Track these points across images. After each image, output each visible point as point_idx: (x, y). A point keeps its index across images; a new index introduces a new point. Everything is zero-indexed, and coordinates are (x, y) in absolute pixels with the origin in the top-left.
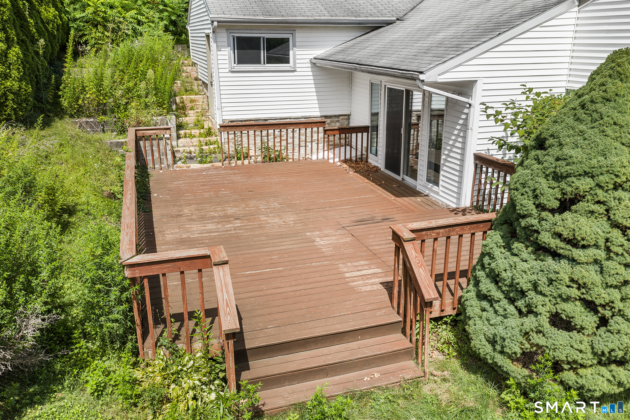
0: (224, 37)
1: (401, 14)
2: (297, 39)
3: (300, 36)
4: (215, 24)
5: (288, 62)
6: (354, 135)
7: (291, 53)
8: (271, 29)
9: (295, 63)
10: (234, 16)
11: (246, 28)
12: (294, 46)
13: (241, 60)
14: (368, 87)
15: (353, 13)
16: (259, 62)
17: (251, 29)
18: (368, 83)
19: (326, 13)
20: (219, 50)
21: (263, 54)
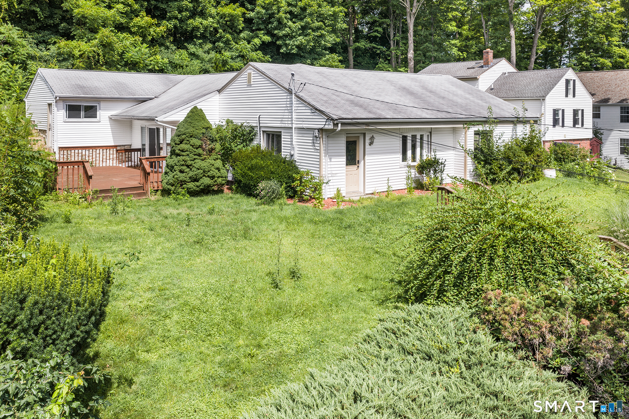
0: (61, 104)
1: (157, 95)
2: (101, 106)
3: (103, 104)
4: (58, 98)
5: (96, 117)
6: (133, 153)
7: (98, 113)
8: (87, 101)
9: (100, 118)
10: (68, 95)
11: (74, 101)
12: (100, 109)
13: (70, 117)
14: (140, 129)
15: (131, 94)
16: (80, 118)
17: (76, 101)
18: (140, 127)
19: (117, 94)
20: (58, 110)
21: (82, 113)
